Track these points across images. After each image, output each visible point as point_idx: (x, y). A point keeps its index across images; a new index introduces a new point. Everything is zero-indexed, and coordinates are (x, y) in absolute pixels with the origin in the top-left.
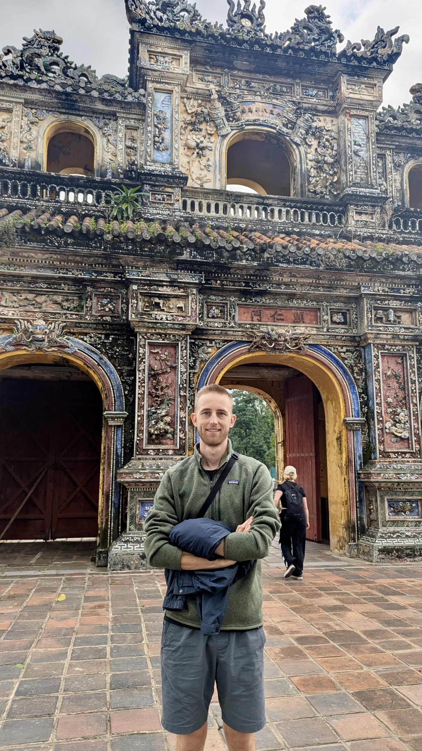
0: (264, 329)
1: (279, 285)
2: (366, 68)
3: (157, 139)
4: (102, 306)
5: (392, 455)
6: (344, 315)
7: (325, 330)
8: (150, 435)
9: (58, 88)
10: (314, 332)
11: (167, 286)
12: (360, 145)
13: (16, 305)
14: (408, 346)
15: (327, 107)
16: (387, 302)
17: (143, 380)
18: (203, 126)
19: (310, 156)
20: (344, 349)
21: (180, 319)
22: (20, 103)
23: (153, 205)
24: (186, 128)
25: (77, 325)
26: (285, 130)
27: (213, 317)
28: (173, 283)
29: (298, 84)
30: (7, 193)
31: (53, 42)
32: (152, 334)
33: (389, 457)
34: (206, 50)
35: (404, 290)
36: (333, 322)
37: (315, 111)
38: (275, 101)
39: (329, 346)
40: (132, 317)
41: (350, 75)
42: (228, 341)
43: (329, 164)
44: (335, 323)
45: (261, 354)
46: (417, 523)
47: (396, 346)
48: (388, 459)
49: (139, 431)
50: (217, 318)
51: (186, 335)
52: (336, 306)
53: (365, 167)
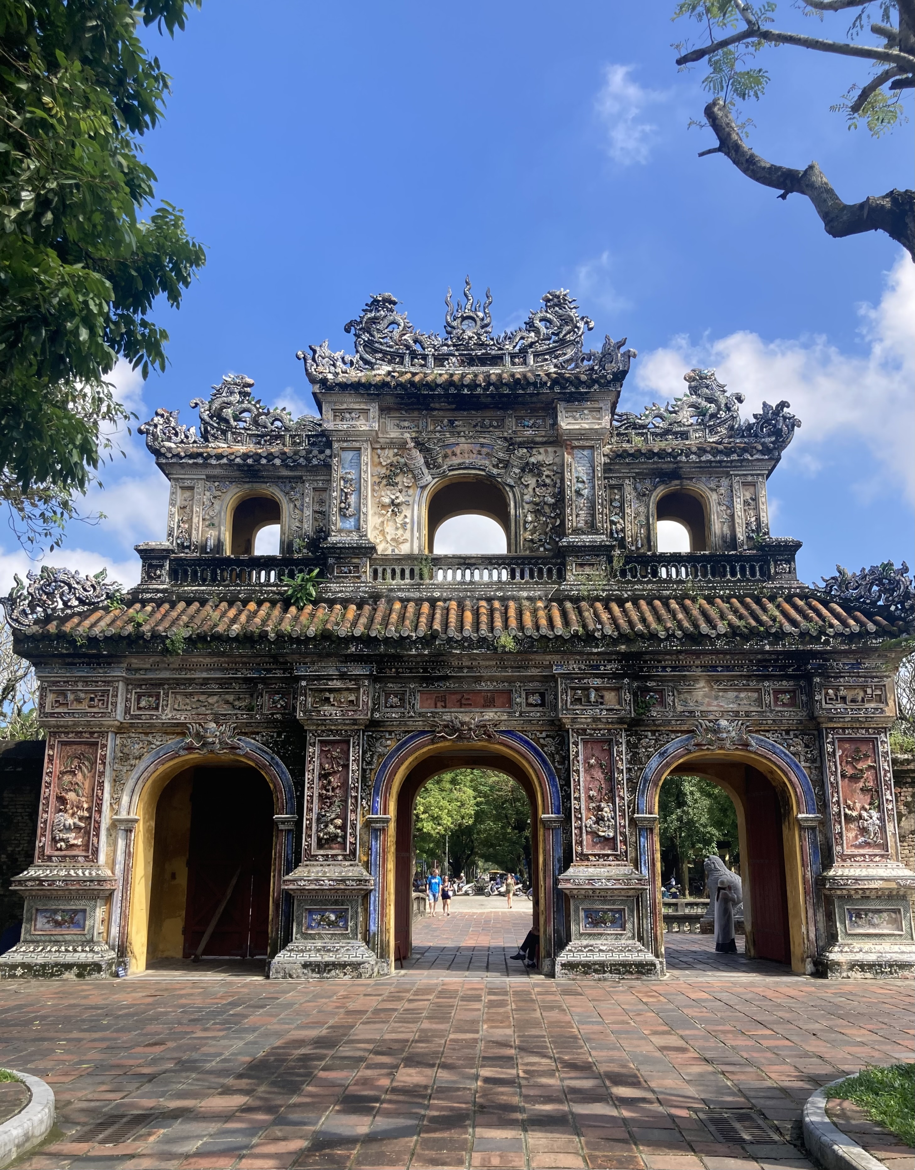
0: (447, 717)
1: (461, 668)
2: (586, 393)
3: (343, 505)
4: (274, 703)
5: (591, 858)
6: (542, 695)
7: (517, 714)
8: (319, 839)
9: (239, 461)
10: (505, 717)
11: (337, 680)
12: (583, 482)
13: (188, 708)
14: (616, 729)
15: (546, 438)
16: (586, 681)
17: (313, 781)
18: (398, 479)
19: (527, 498)
20: (544, 735)
21: (350, 713)
22: (201, 479)
23: (338, 581)
24: (380, 483)
25: (248, 724)
26: (495, 471)
27: (392, 707)
28: (343, 677)
29: (510, 416)
30: (186, 581)
31: (244, 387)
32: (323, 731)
33: (588, 860)
35: (605, 666)
36: (529, 705)
37: (531, 445)
38: (482, 440)
39: (525, 732)
40: (300, 715)
41: (568, 402)
42: (409, 732)
43: (549, 505)
44: (531, 705)
45: (447, 744)
46: (618, 936)
47: (600, 730)
48: (586, 863)
49: (308, 836)
50: (396, 707)
51: (359, 730)
52: (531, 686)
53: (591, 507)
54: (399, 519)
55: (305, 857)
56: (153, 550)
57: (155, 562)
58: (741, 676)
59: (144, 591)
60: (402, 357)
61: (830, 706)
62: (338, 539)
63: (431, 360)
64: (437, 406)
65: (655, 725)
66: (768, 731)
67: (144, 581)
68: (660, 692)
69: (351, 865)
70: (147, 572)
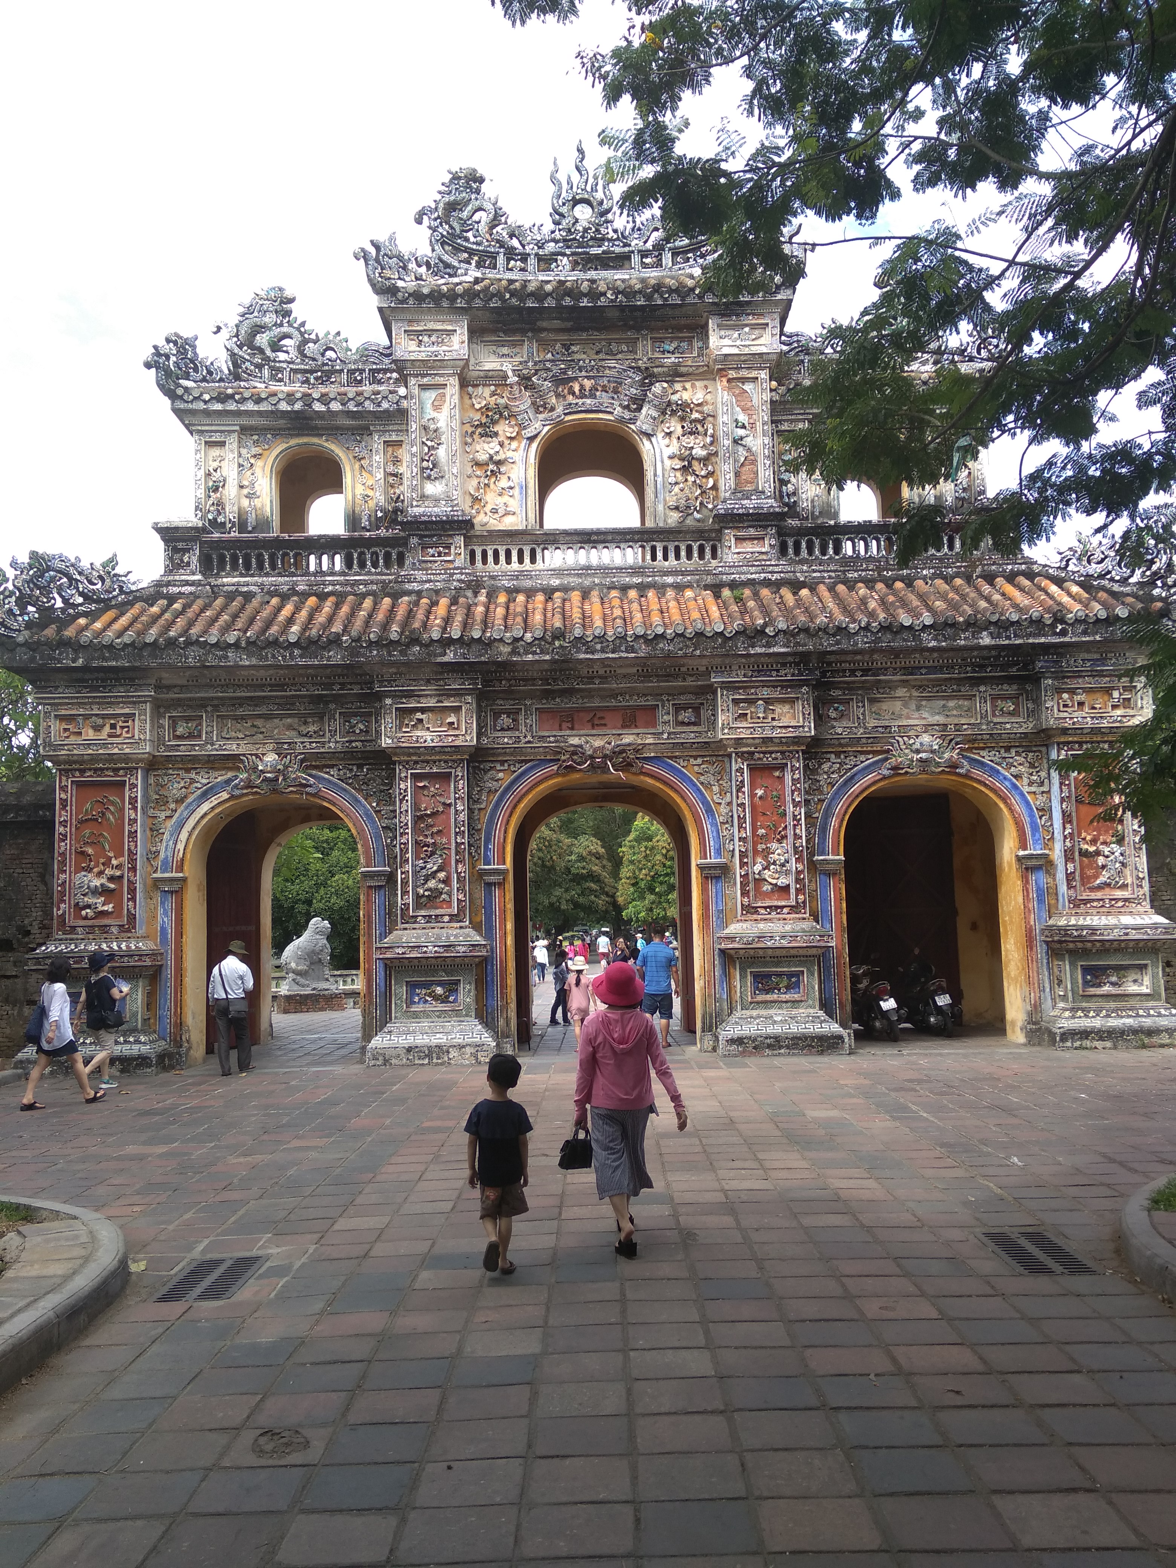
0: (575, 741)
1: (592, 678)
2: (748, 303)
3: (425, 464)
4: (351, 727)
5: (762, 911)
6: (697, 711)
7: (665, 736)
8: (418, 897)
9: (284, 406)
10: (650, 741)
11: (431, 696)
12: (744, 427)
13: (241, 735)
14: (791, 752)
15: (694, 368)
16: (753, 691)
17: (406, 825)
18: (497, 428)
19: (669, 451)
20: (699, 761)
21: (450, 739)
22: (234, 431)
23: (423, 565)
24: (473, 433)
25: (319, 756)
26: (627, 415)
27: (502, 729)
28: (439, 692)
29: (645, 338)
30: (224, 569)
31: (282, 302)
32: (416, 762)
33: (757, 912)
35: (778, 671)
36: (680, 723)
37: (674, 378)
38: (607, 371)
39: (676, 757)
40: (386, 742)
41: (723, 315)
42: (527, 761)
43: (699, 460)
44: (683, 723)
45: (577, 776)
46: (795, 1003)
47: (771, 753)
48: (755, 916)
49: (405, 893)
50: (509, 729)
51: (463, 760)
52: (682, 700)
53: (754, 462)
54: (503, 483)
55: (402, 918)
56: (177, 529)
57: (180, 545)
58: (951, 679)
59: (168, 584)
60: (494, 256)
61: (1065, 715)
62: (421, 510)
63: (532, 261)
64: (545, 324)
65: (841, 745)
66: (983, 749)
67: (169, 571)
68: (847, 702)
69: (461, 927)
70: (171, 559)
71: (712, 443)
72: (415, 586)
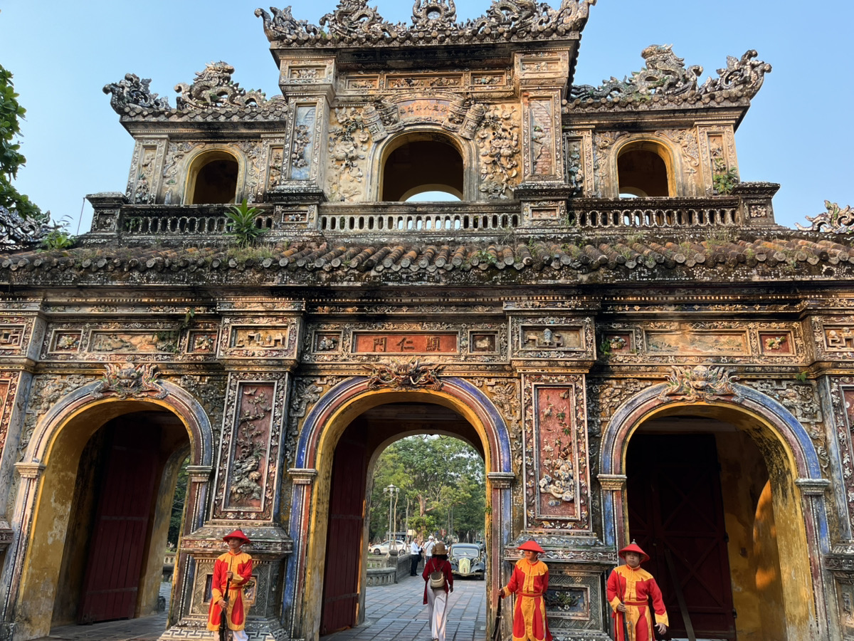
0: (384, 360)
1: (398, 306)
2: (545, 43)
3: (294, 156)
4: (198, 344)
5: (546, 524)
6: (492, 338)
7: (462, 358)
8: (231, 493)
10: (450, 362)
11: (263, 317)
12: (541, 131)
13: (109, 348)
14: (574, 375)
15: (503, 93)
16: (540, 320)
18: (354, 135)
19: (483, 151)
20: (493, 382)
21: (275, 353)
22: (164, 139)
23: (284, 227)
24: (335, 139)
25: (169, 366)
26: (451, 125)
27: (324, 349)
28: (269, 314)
29: (467, 74)
30: (137, 230)
31: (224, 71)
32: (245, 373)
33: (541, 526)
34: (354, 55)
35: (563, 303)
36: (476, 348)
37: (489, 100)
38: (438, 96)
39: (472, 378)
40: (220, 355)
41: (526, 54)
42: (343, 377)
43: (506, 157)
45: (385, 391)
46: (579, 624)
47: (557, 375)
48: (540, 529)
49: (219, 489)
50: (329, 349)
51: (284, 372)
52: (479, 328)
53: (549, 155)
54: (355, 172)
55: (214, 513)
56: (105, 199)
57: (106, 212)
58: (722, 315)
59: (90, 237)
61: (835, 349)
62: (286, 187)
64: (394, 63)
65: (621, 372)
66: (754, 380)
67: (94, 229)
68: (627, 334)
69: (264, 525)
70: (97, 221)
71: (516, 145)
72: (273, 239)
